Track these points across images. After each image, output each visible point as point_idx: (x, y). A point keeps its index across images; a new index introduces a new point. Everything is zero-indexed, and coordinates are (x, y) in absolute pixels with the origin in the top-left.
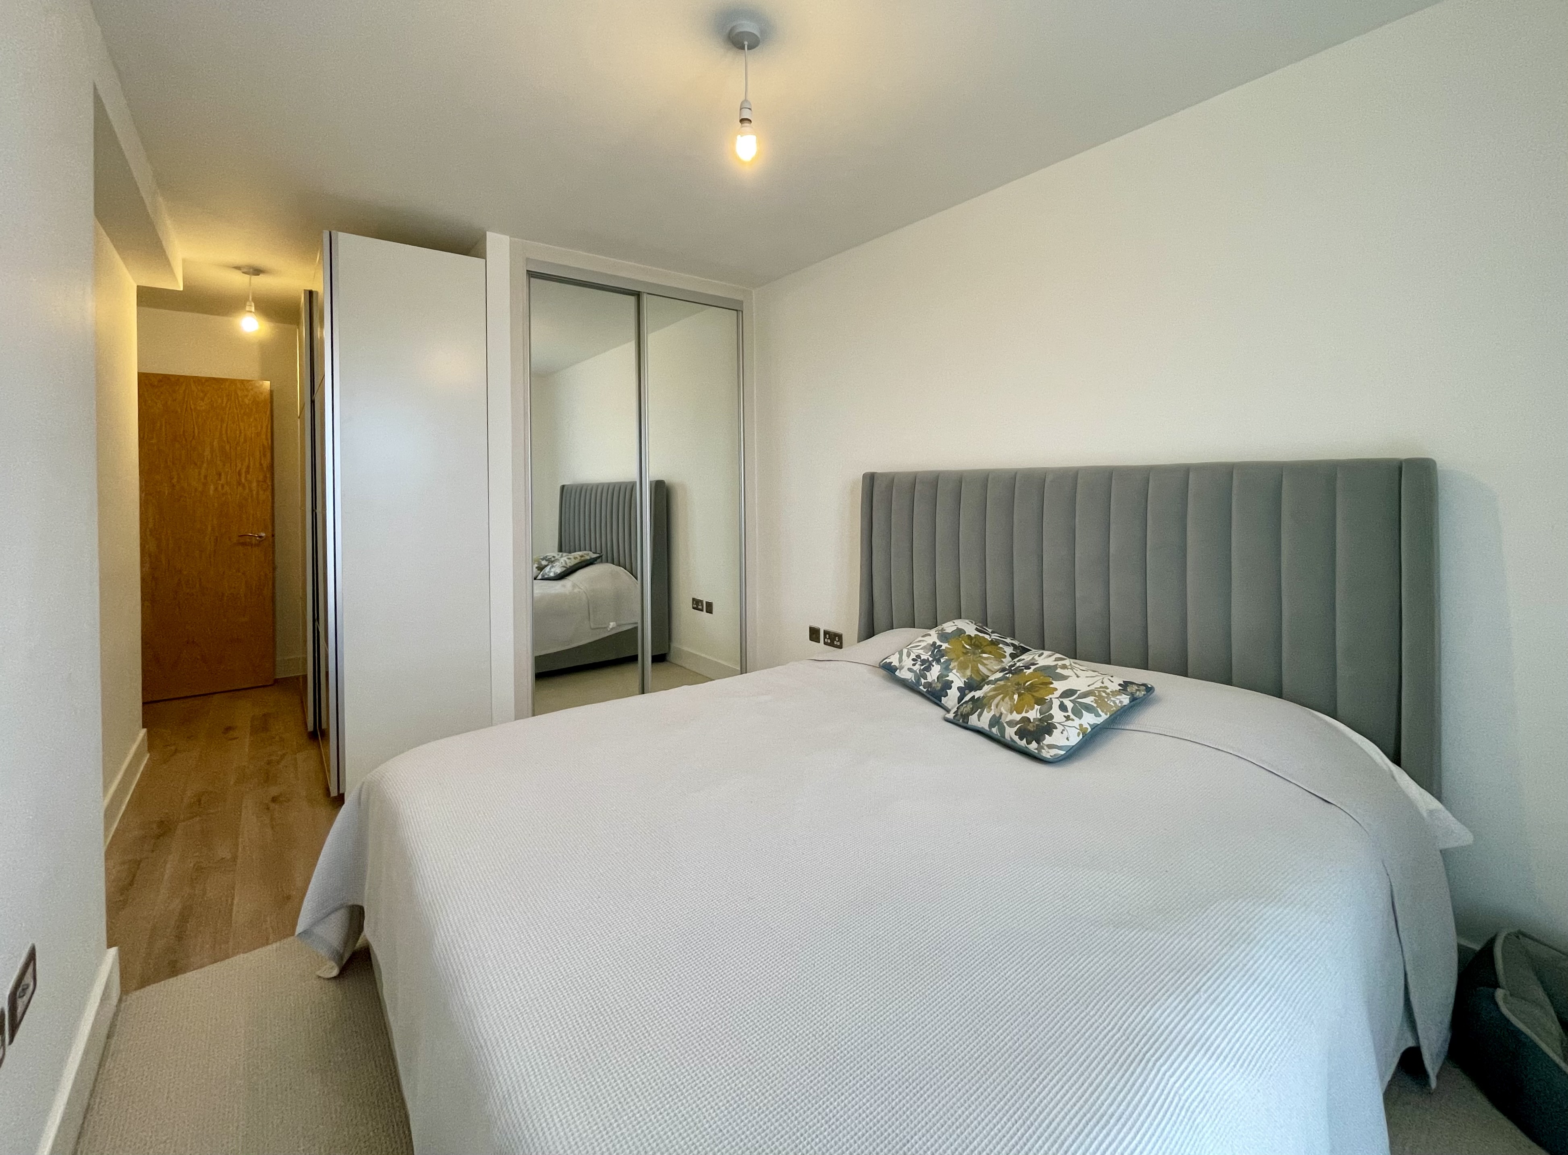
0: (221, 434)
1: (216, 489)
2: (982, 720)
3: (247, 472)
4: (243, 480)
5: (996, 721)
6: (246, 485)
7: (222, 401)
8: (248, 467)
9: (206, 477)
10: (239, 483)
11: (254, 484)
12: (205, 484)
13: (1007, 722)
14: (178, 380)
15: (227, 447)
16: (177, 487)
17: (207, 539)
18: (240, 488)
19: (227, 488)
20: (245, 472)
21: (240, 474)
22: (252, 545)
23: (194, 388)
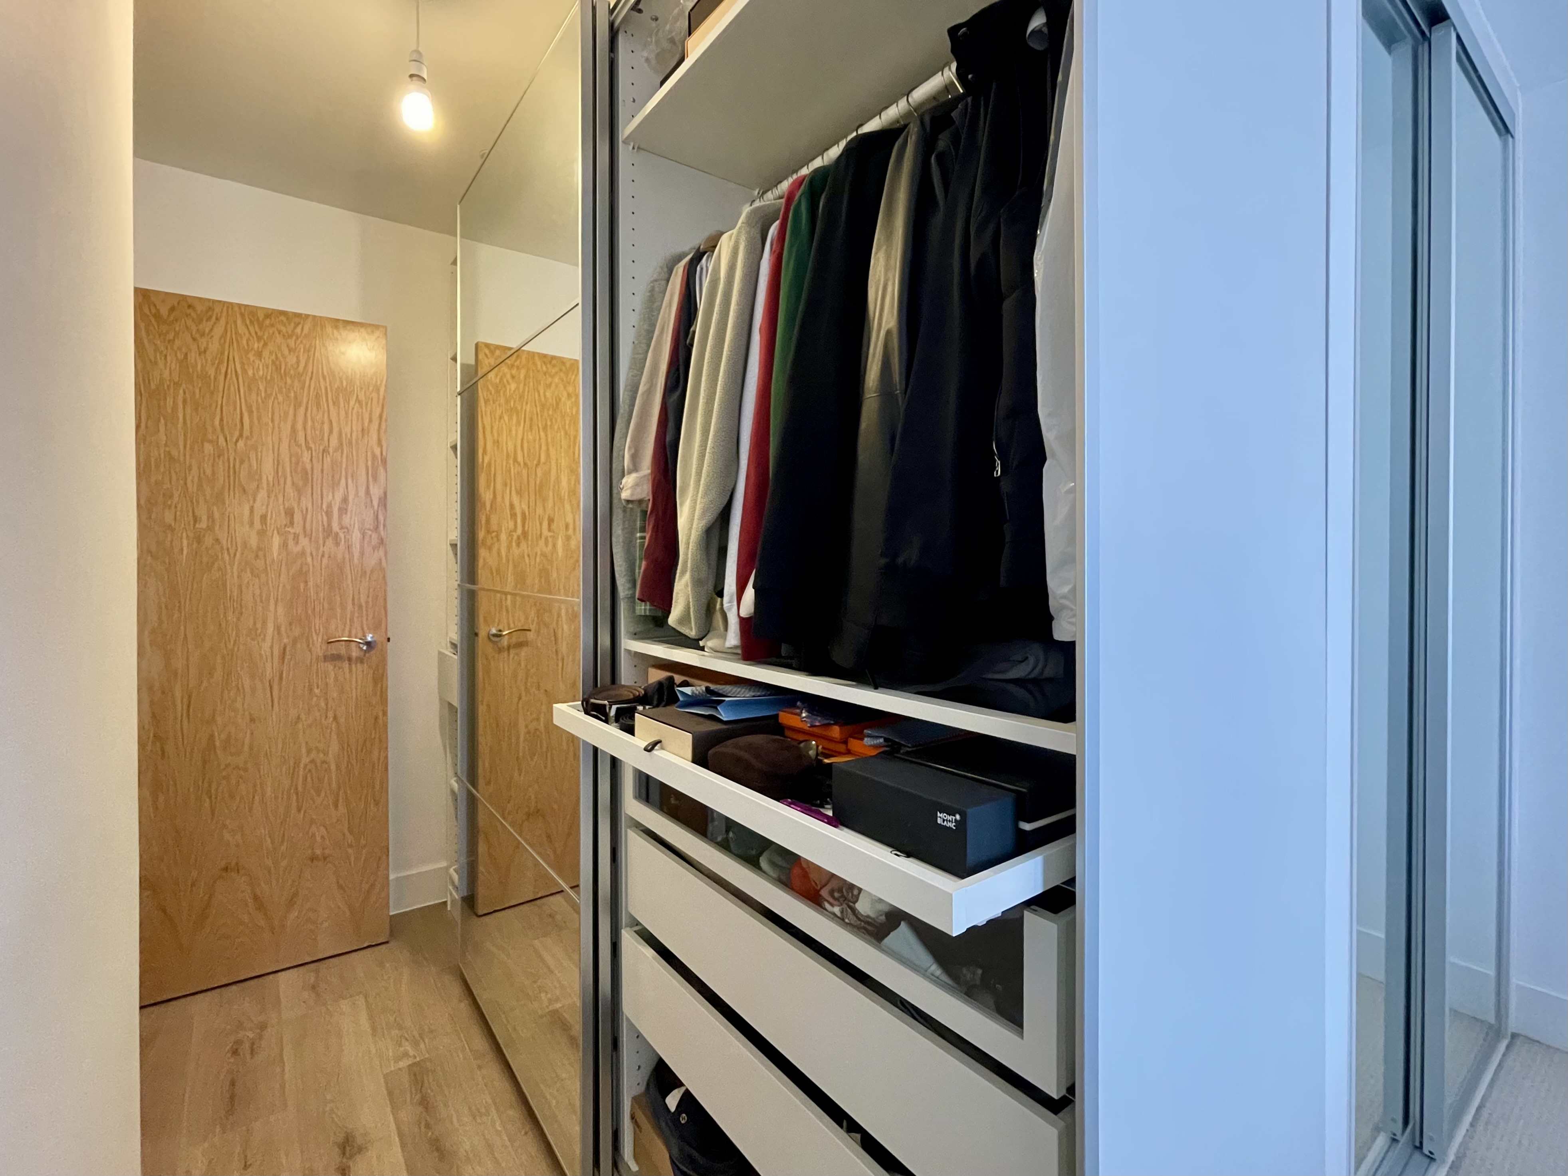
0: (294, 430)
1: (284, 545)
3: (343, 511)
4: (335, 527)
6: (342, 535)
7: (298, 362)
8: (345, 500)
9: (264, 518)
10: (328, 531)
11: (356, 535)
12: (262, 533)
14: (210, 309)
15: (306, 457)
16: (208, 540)
17: (266, 646)
18: (330, 542)
19: (304, 542)
20: (340, 509)
21: (329, 514)
22: (350, 659)
23: (241, 329)
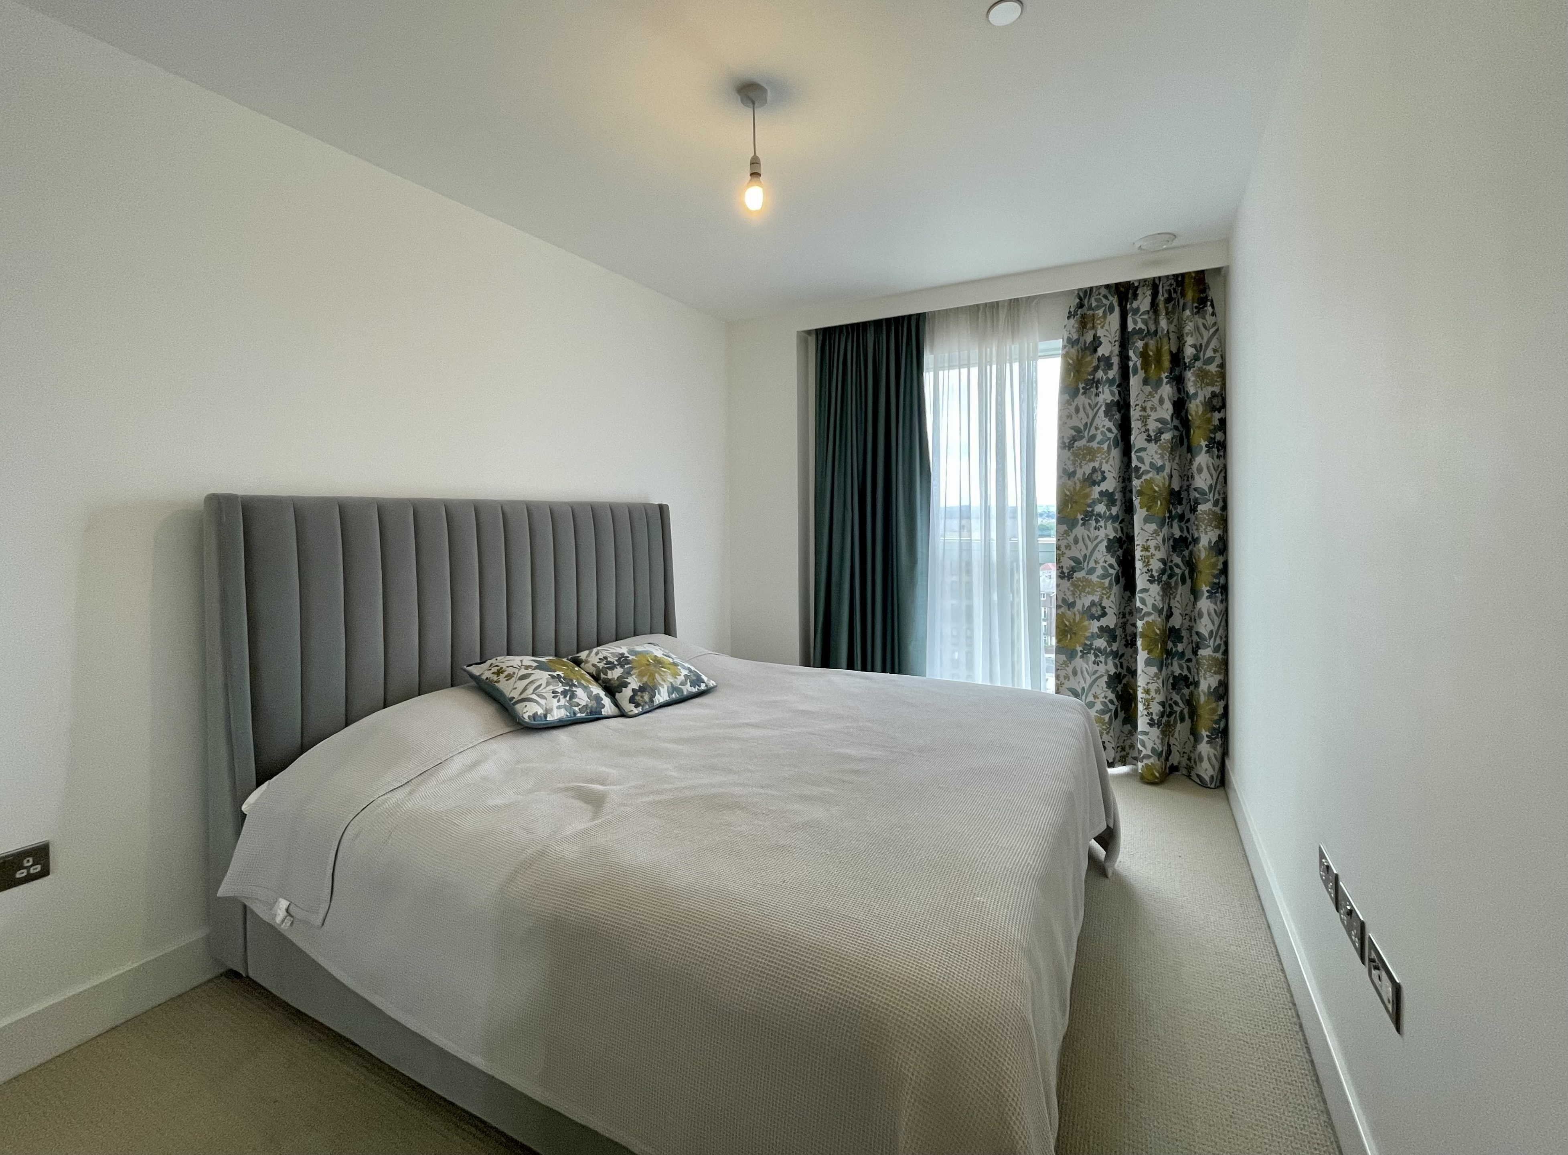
2: (662, 696)
5: (673, 689)
13: (680, 685)
